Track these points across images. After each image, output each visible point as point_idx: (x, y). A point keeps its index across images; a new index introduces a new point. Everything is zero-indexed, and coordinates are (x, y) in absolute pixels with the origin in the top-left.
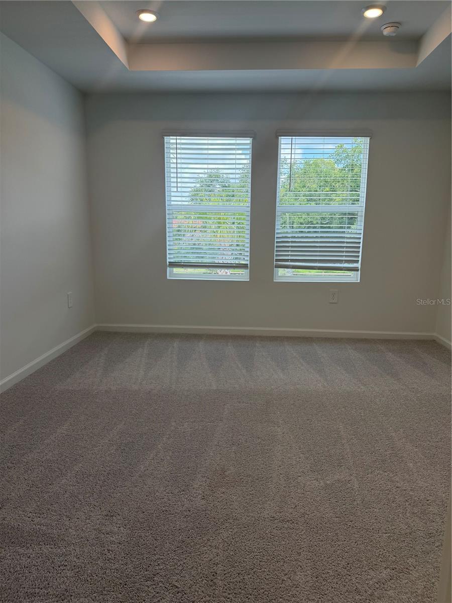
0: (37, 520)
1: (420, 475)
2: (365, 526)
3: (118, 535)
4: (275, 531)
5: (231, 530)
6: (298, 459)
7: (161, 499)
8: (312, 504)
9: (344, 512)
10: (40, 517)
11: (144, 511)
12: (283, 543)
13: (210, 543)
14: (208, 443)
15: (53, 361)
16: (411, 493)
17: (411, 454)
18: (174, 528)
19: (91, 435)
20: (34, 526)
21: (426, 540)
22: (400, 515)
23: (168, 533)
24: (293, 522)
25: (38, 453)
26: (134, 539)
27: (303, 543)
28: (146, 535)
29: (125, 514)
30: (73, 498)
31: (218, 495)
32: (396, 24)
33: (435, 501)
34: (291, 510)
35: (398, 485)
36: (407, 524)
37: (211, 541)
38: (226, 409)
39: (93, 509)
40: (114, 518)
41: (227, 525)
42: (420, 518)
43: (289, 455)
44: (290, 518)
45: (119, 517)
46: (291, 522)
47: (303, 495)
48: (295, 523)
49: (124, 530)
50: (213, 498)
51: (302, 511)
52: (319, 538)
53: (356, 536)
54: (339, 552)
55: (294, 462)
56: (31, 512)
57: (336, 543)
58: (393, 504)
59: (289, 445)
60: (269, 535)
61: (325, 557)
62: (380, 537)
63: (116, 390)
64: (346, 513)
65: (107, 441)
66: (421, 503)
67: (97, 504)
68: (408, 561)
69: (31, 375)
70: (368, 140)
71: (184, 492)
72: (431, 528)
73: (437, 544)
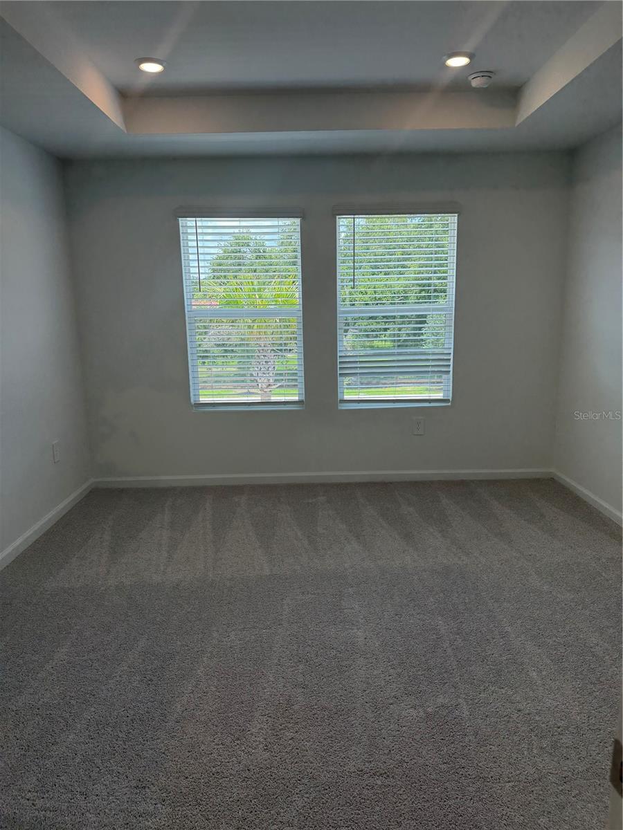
0: (39, 803)
1: (547, 689)
2: (482, 773)
3: (155, 817)
4: (365, 792)
5: (308, 795)
6: (387, 678)
7: (208, 754)
8: (410, 745)
9: (453, 754)
10: (43, 798)
11: (187, 775)
12: (378, 808)
13: (280, 819)
14: (265, 662)
15: (37, 542)
16: (537, 718)
17: (533, 658)
18: (231, 799)
19: (103, 659)
20: (37, 813)
21: (560, 788)
22: (525, 753)
23: (223, 808)
24: (388, 776)
25: (31, 694)
26: (178, 821)
27: (403, 807)
28: (194, 813)
29: (162, 783)
30: (87, 763)
31: (285, 743)
32: (488, 74)
33: (567, 728)
34: (383, 758)
35: (520, 706)
36: (534, 765)
37: (282, 814)
38: (285, 607)
39: (116, 779)
40: (147, 790)
41: (301, 787)
42: (551, 754)
43: (375, 672)
44: (384, 770)
45: (154, 789)
46: (385, 776)
47: (398, 732)
48: (391, 776)
49: (162, 809)
50: (279, 747)
51: (398, 757)
52: (423, 798)
53: (470, 789)
54: (450, 815)
55: (383, 683)
56: (30, 791)
57: (445, 803)
58: (515, 738)
59: (375, 657)
60: (358, 799)
61: (433, 825)
62: (501, 789)
63: (130, 585)
64: (456, 756)
65: (125, 668)
66: (550, 731)
67: (121, 770)
68: (539, 822)
69: (7, 566)
70: (456, 218)
71: (239, 742)
72: (566, 768)
73: (575, 792)
